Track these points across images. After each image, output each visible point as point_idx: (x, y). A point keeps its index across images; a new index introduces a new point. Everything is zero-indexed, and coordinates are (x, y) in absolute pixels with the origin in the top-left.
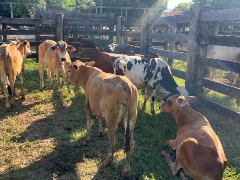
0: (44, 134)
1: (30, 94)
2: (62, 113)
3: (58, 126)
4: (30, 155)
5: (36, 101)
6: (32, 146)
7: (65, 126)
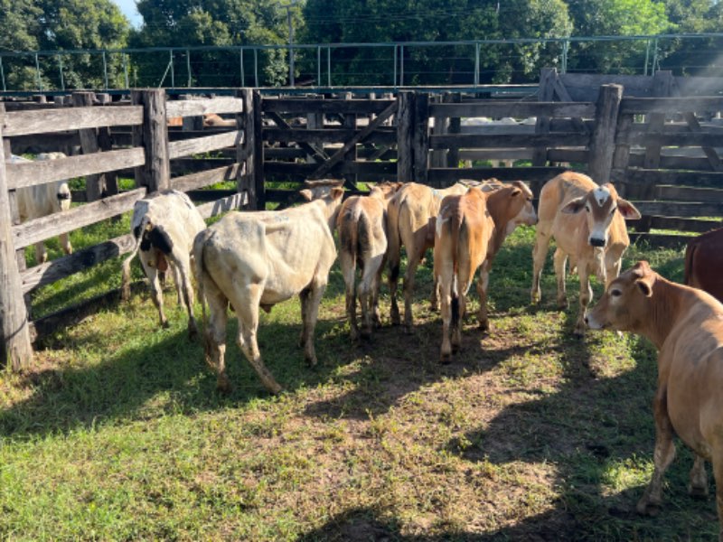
0: (531, 449)
1: (503, 317)
2: (585, 393)
3: (570, 432)
4: (490, 502)
5: (516, 342)
6: (496, 478)
7: (591, 439)
